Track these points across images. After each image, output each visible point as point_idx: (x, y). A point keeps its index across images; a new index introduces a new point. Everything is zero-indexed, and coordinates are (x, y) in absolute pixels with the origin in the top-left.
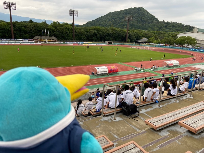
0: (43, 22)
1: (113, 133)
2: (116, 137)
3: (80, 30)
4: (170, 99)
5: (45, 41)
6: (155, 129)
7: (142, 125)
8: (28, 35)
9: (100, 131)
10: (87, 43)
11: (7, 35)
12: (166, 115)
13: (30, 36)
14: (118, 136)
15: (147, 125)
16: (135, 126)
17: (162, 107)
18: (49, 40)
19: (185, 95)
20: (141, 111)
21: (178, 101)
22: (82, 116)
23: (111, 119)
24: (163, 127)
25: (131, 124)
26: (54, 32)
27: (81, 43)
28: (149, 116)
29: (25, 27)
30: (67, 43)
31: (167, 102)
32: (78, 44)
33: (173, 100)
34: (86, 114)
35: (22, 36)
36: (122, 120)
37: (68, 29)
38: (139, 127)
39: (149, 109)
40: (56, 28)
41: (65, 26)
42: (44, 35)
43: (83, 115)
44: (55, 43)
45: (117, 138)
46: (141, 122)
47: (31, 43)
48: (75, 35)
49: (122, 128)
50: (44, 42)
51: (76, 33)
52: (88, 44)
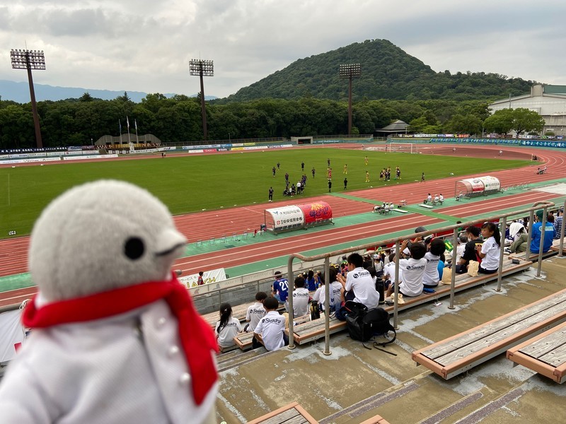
0: (120, 98)
1: (325, 395)
2: (334, 405)
3: (222, 111)
4: (482, 285)
5: (128, 149)
6: (442, 375)
7: (407, 367)
8: (80, 134)
9: (287, 392)
10: (242, 144)
11: (23, 139)
12: (472, 334)
13: (87, 136)
14: (339, 403)
15: (418, 364)
16: (387, 371)
17: (459, 309)
18: (138, 145)
19: (523, 271)
20: (402, 324)
21: (504, 291)
22: (236, 351)
23: (316, 354)
24: (464, 369)
25: (375, 364)
26: (150, 121)
27: (225, 147)
28: (425, 339)
29: (73, 113)
30: (188, 150)
31: (472, 296)
32: (218, 150)
33: (492, 290)
34: (245, 342)
35: (63, 138)
36: (349, 355)
37: (188, 112)
38: (397, 371)
39: (424, 320)
40: (155, 110)
41: (180, 103)
42: (124, 132)
43: (239, 348)
44: (155, 150)
45: (338, 410)
46: (402, 356)
47: (90, 157)
48: (208, 125)
49: (348, 377)
50: (124, 152)
51: (212, 119)
52: (244, 148)
